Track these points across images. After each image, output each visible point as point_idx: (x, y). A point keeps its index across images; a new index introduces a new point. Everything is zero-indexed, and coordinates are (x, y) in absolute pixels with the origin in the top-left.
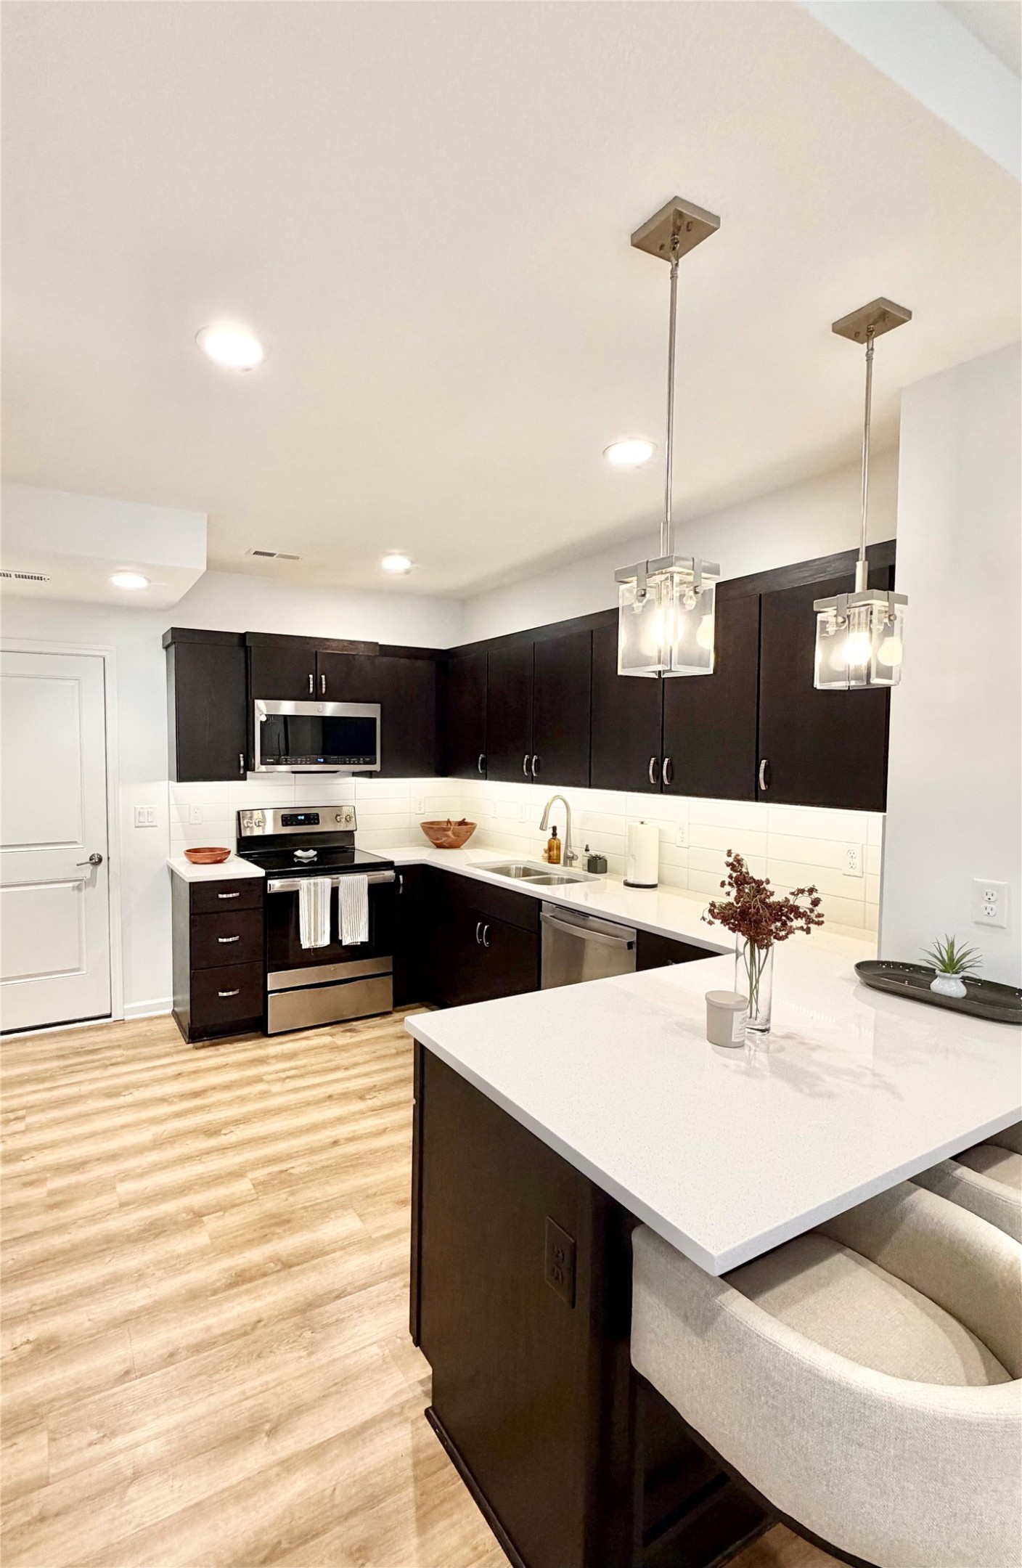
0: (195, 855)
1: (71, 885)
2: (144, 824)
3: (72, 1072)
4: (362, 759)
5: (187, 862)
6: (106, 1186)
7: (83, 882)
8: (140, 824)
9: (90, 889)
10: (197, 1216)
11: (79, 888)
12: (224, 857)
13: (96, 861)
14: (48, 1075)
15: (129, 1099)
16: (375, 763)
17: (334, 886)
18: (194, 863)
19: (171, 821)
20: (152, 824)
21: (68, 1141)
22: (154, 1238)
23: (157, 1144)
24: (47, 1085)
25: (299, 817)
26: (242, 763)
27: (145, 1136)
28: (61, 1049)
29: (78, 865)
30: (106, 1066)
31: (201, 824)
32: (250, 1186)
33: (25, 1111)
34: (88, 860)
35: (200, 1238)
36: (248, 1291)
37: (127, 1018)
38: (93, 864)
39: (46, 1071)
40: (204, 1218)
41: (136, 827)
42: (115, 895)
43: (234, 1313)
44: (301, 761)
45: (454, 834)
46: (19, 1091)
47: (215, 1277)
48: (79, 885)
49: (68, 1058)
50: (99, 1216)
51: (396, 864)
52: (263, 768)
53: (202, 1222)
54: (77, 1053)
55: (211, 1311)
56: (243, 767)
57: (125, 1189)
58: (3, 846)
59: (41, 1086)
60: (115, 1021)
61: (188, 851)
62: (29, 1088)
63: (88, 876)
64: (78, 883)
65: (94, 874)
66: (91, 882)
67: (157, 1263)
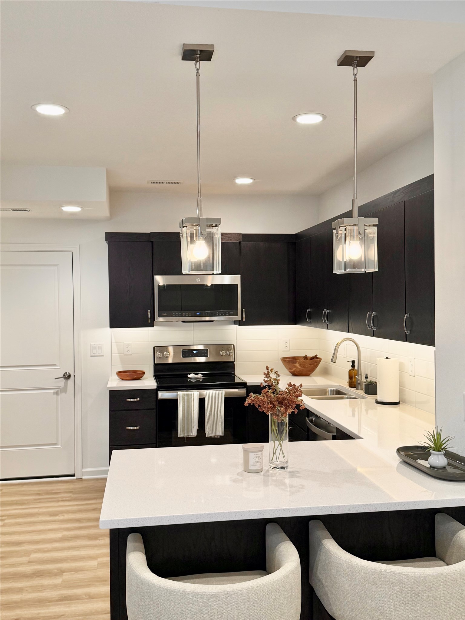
0: (125, 375)
1: (52, 391)
2: (96, 355)
3: (39, 502)
4: (227, 313)
5: (118, 379)
6: (28, 553)
7: (60, 390)
8: (93, 355)
9: (63, 394)
10: (61, 572)
11: (57, 393)
12: (141, 376)
13: (67, 377)
14: (26, 502)
15: (61, 518)
16: (237, 315)
17: (202, 397)
18: (123, 380)
19: (112, 353)
20: (101, 354)
21: (20, 533)
22: (36, 577)
23: (62, 540)
24: (24, 507)
25: (194, 352)
26: (149, 316)
27: (59, 535)
28: (39, 490)
29: (55, 379)
30: (58, 501)
31: (131, 355)
32: (97, 564)
33: (6, 517)
34: (63, 376)
35: (58, 581)
36: (65, 604)
37: (83, 477)
38: (65, 378)
39: (27, 500)
40: (64, 574)
41: (91, 356)
42: (78, 397)
43: (54, 610)
44: (185, 314)
45: (300, 365)
46: (8, 508)
47: (54, 596)
48: (57, 391)
49: (42, 495)
50: (16, 565)
51: (248, 385)
52: (161, 319)
53: (63, 574)
54: (48, 493)
55: (44, 608)
56: (150, 318)
57: (34, 556)
58: (2, 367)
59: (20, 507)
60: (76, 479)
61: (119, 372)
62: (14, 507)
63: (63, 386)
64: (57, 390)
65: (66, 385)
66: (64, 390)
67: (31, 587)
